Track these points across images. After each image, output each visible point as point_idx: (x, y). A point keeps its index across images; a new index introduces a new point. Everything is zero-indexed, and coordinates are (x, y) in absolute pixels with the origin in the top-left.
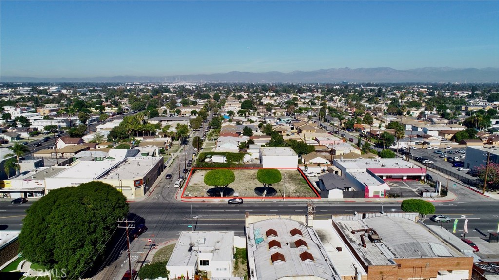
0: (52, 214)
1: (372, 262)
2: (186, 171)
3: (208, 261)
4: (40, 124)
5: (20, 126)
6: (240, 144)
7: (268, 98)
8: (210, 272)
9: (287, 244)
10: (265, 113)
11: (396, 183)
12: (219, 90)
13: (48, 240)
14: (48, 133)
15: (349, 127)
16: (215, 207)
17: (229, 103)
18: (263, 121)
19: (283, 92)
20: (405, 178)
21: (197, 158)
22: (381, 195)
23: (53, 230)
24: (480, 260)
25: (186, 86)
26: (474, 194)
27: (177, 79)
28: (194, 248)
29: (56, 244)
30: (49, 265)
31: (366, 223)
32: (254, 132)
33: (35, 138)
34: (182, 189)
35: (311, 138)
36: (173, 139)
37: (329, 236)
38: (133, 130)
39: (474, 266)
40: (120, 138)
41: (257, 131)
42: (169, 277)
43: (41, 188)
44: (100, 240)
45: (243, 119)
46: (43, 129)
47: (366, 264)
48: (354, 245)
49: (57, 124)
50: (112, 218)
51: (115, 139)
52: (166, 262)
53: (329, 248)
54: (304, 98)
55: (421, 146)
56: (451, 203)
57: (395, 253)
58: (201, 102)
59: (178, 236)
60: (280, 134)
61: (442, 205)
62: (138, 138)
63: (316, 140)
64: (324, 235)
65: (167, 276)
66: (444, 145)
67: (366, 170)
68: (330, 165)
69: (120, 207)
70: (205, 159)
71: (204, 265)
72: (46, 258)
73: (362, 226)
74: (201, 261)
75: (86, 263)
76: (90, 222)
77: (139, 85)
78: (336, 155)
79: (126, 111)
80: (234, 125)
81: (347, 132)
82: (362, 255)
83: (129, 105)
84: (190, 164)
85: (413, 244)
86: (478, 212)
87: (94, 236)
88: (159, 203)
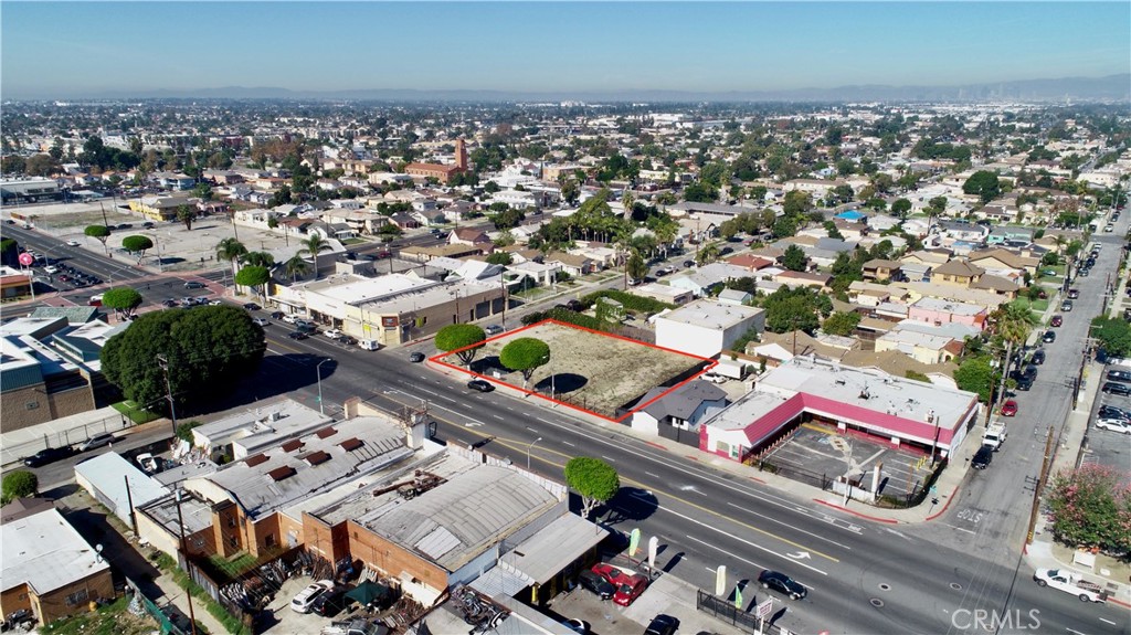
9: (303, 451)
20: (895, 440)
22: (734, 454)
45: (890, 223)
60: (868, 273)
62: (580, 244)
65: (192, 441)
67: (795, 394)
80: (819, 237)
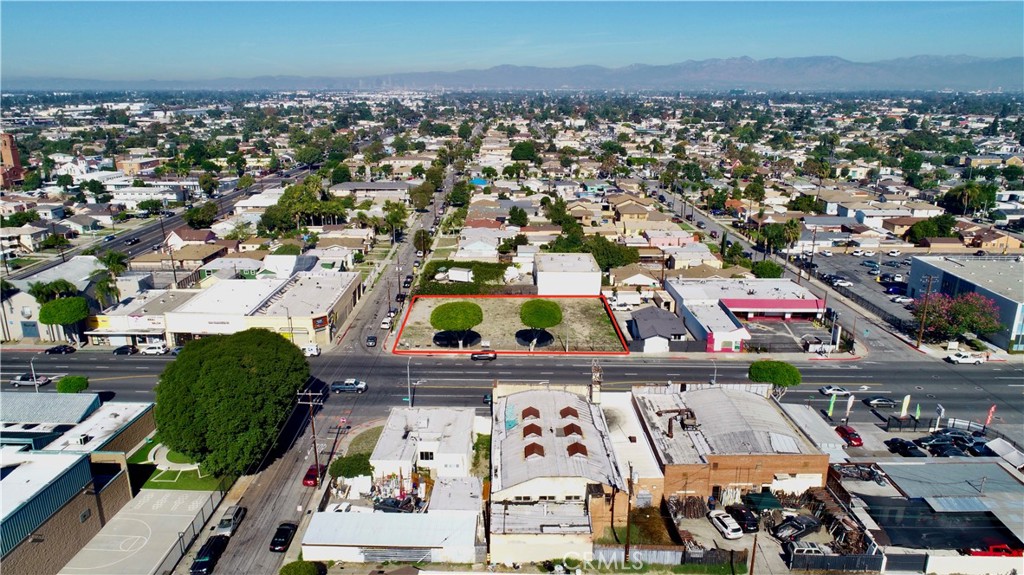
0: (200, 382)
1: (674, 460)
2: (401, 298)
3: (432, 454)
4: (129, 195)
5: (91, 201)
6: (502, 243)
7: (570, 133)
8: (435, 470)
9: (552, 430)
10: (556, 170)
11: (770, 324)
12: (471, 111)
13: (198, 419)
14: (146, 216)
15: (717, 205)
16: (450, 365)
17: (488, 146)
18: (552, 190)
19: (602, 116)
20: (788, 316)
21: (422, 271)
22: (736, 347)
23: (204, 406)
24: (846, 460)
25: (403, 100)
26: (900, 349)
27: (384, 83)
28: (411, 434)
29: (210, 425)
30: (199, 455)
31: (684, 400)
32: (531, 217)
33: (125, 227)
34: (394, 332)
35: (638, 231)
36: (377, 231)
37: (622, 419)
38: (303, 213)
39: (831, 468)
40: (280, 229)
41: (536, 214)
42: (374, 475)
43: (158, 329)
44: (271, 420)
45: (513, 185)
46: (135, 207)
47: (664, 461)
48: (655, 435)
49: (160, 197)
50: (286, 388)
51: (270, 231)
52: (369, 455)
53: (617, 439)
54: (642, 133)
55: (841, 250)
56: (853, 363)
57: (714, 447)
58: (434, 143)
59: (387, 414)
60: (578, 221)
61: (838, 367)
62: (313, 229)
63: (644, 235)
64: (615, 417)
65: (371, 474)
66: (887, 248)
67: (717, 301)
68: (658, 289)
69: (296, 370)
70: (435, 274)
71: (427, 458)
72: (197, 445)
73: (677, 405)
74: (422, 453)
75: (251, 453)
76: (256, 394)
77: (307, 97)
78: (676, 268)
79: (286, 165)
80: (493, 200)
81: (711, 216)
82: (663, 448)
83: (290, 151)
84: (409, 283)
85: (743, 434)
86: (893, 381)
87: (262, 415)
88: (355, 358)
